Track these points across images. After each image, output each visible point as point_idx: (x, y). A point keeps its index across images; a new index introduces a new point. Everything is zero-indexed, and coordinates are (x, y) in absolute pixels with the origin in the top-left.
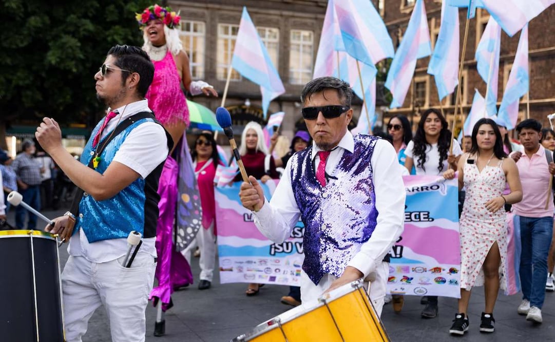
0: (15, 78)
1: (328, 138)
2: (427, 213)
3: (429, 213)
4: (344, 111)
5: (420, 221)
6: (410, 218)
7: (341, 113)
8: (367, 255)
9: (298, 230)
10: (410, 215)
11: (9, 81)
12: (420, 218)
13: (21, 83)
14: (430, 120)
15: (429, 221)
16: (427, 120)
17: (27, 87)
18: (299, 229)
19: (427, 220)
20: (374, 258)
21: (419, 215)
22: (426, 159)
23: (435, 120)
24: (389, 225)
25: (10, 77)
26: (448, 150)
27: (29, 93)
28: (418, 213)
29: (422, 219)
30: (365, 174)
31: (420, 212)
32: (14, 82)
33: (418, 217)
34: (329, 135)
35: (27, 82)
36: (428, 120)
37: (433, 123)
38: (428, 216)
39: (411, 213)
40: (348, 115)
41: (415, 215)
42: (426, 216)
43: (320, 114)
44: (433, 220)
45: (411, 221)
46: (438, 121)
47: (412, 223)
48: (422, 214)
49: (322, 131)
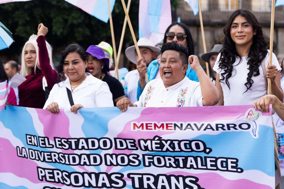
0: (70, 17)
2: (235, 161)
3: (237, 160)
5: (227, 170)
6: (216, 165)
10: (216, 161)
11: (66, 21)
12: (227, 167)
13: (75, 22)
14: (236, 25)
15: (237, 171)
16: (233, 25)
17: (79, 25)
19: (235, 170)
21: (227, 162)
22: (233, 73)
23: (243, 24)
25: (66, 17)
26: (261, 64)
27: (80, 29)
28: (225, 160)
29: (230, 169)
31: (227, 159)
32: (70, 22)
33: (224, 165)
35: (80, 21)
36: (235, 25)
37: (239, 29)
38: (237, 165)
39: (217, 159)
41: (222, 162)
42: (234, 165)
44: (242, 171)
45: (218, 169)
46: (247, 26)
47: (218, 172)
48: (229, 161)
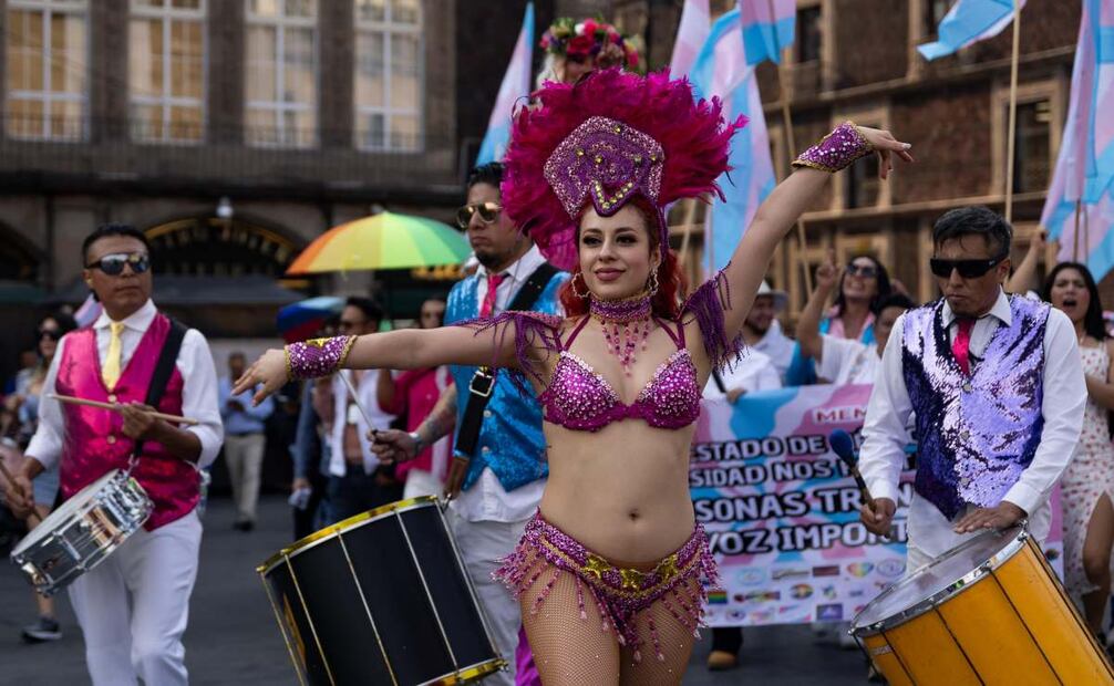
1: (967, 305)
4: (992, 266)
7: (988, 270)
8: (1031, 485)
9: (704, 506)
18: (707, 502)
20: (1041, 490)
24: (1060, 443)
30: (1032, 361)
34: (967, 301)
40: (1003, 268)
43: (954, 270)
49: (957, 296)
